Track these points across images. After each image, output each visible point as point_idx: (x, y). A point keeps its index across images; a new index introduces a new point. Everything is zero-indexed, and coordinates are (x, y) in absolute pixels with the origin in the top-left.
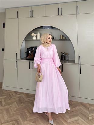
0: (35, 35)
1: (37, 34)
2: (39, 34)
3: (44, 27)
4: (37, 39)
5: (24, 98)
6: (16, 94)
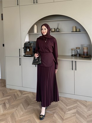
5: (31, 99)
6: (22, 94)
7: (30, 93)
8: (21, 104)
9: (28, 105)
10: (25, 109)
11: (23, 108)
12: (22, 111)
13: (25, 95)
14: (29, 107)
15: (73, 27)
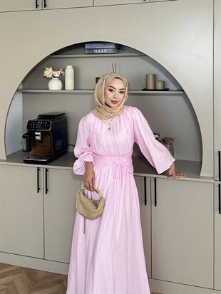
0: (57, 74)
2: (69, 71)
3: (87, 46)
15: (147, 76)
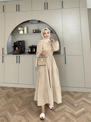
1: (24, 28)
3: (30, 21)
4: (24, 33)
5: (12, 93)
6: (3, 89)
7: (11, 88)
8: (3, 98)
9: (9, 97)
10: (6, 101)
11: (5, 100)
12: (4, 103)
13: (6, 90)
14: (10, 99)
